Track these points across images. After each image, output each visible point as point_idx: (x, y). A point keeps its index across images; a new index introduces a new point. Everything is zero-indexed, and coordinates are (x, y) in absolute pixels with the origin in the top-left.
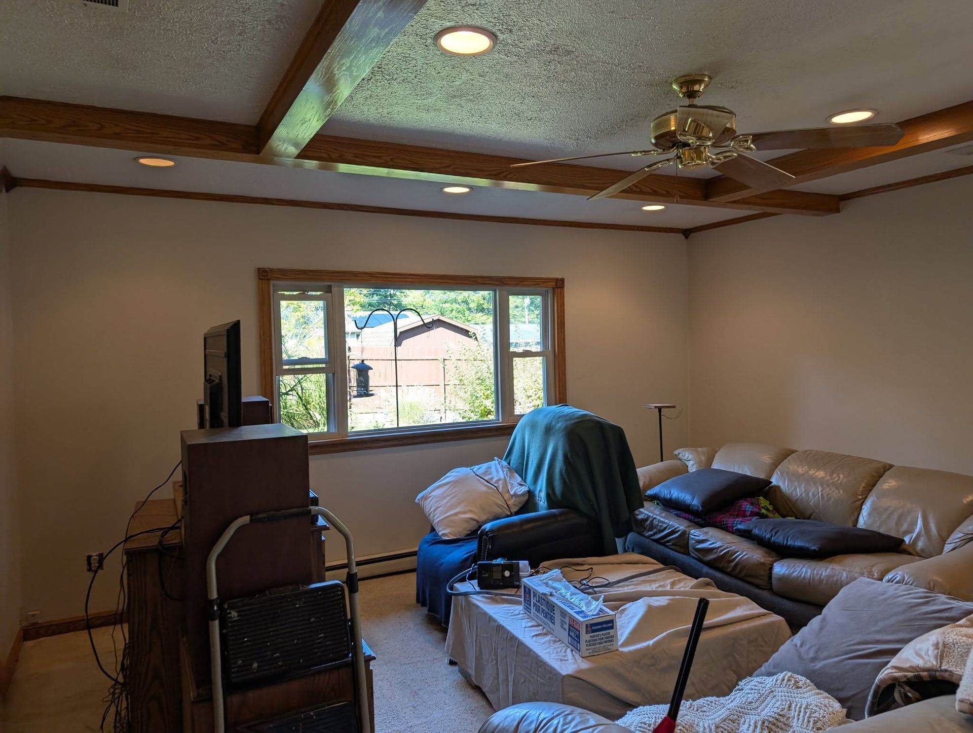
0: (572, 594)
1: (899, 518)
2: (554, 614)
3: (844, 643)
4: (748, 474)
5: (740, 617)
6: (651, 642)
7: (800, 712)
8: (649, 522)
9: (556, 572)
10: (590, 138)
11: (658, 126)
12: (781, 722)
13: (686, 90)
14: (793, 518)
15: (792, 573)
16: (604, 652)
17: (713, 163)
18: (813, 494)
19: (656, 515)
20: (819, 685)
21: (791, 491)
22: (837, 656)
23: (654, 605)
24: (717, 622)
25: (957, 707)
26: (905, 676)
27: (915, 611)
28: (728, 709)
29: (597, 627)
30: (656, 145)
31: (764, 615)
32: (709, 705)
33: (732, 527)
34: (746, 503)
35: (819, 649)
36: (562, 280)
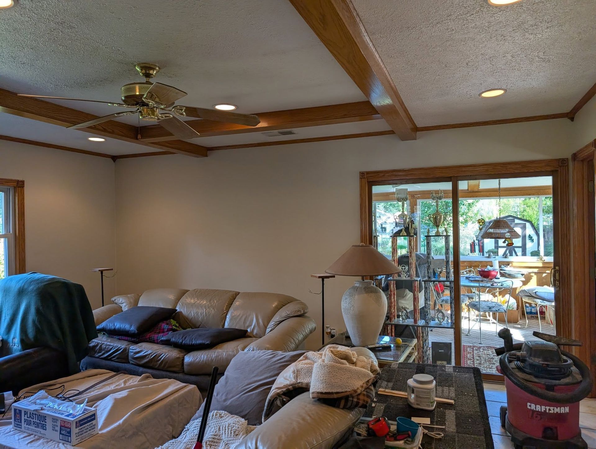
0: (59, 405)
1: (245, 320)
2: (46, 422)
3: (240, 387)
4: (162, 307)
5: (172, 391)
6: (121, 421)
7: (225, 429)
8: (98, 347)
9: (42, 393)
10: (67, 86)
11: (127, 90)
12: (216, 439)
13: (145, 72)
14: (191, 329)
15: (196, 359)
16: (88, 438)
17: (159, 119)
18: (200, 314)
19: (104, 341)
20: (231, 413)
21: (188, 313)
22: (237, 395)
23: (119, 398)
24: (160, 397)
25: (311, 397)
26: (282, 391)
27: (269, 362)
28: (185, 443)
29: (84, 422)
30: (124, 101)
31: (185, 386)
32: (172, 445)
33: (157, 340)
34: (164, 324)
35: (227, 394)
36: (23, 182)
